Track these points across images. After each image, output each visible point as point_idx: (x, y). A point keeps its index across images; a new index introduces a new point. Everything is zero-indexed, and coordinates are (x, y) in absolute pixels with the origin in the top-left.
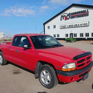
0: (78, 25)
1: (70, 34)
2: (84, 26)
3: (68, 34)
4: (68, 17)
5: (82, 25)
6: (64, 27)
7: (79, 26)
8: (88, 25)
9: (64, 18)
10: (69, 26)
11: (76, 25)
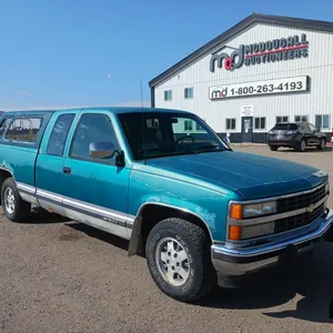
0: (269, 88)
1: (243, 118)
2: (289, 90)
3: (234, 121)
4: (237, 60)
5: (285, 88)
6: (221, 93)
7: (275, 91)
8: (304, 88)
9: (224, 61)
10: (240, 90)
11: (265, 88)
